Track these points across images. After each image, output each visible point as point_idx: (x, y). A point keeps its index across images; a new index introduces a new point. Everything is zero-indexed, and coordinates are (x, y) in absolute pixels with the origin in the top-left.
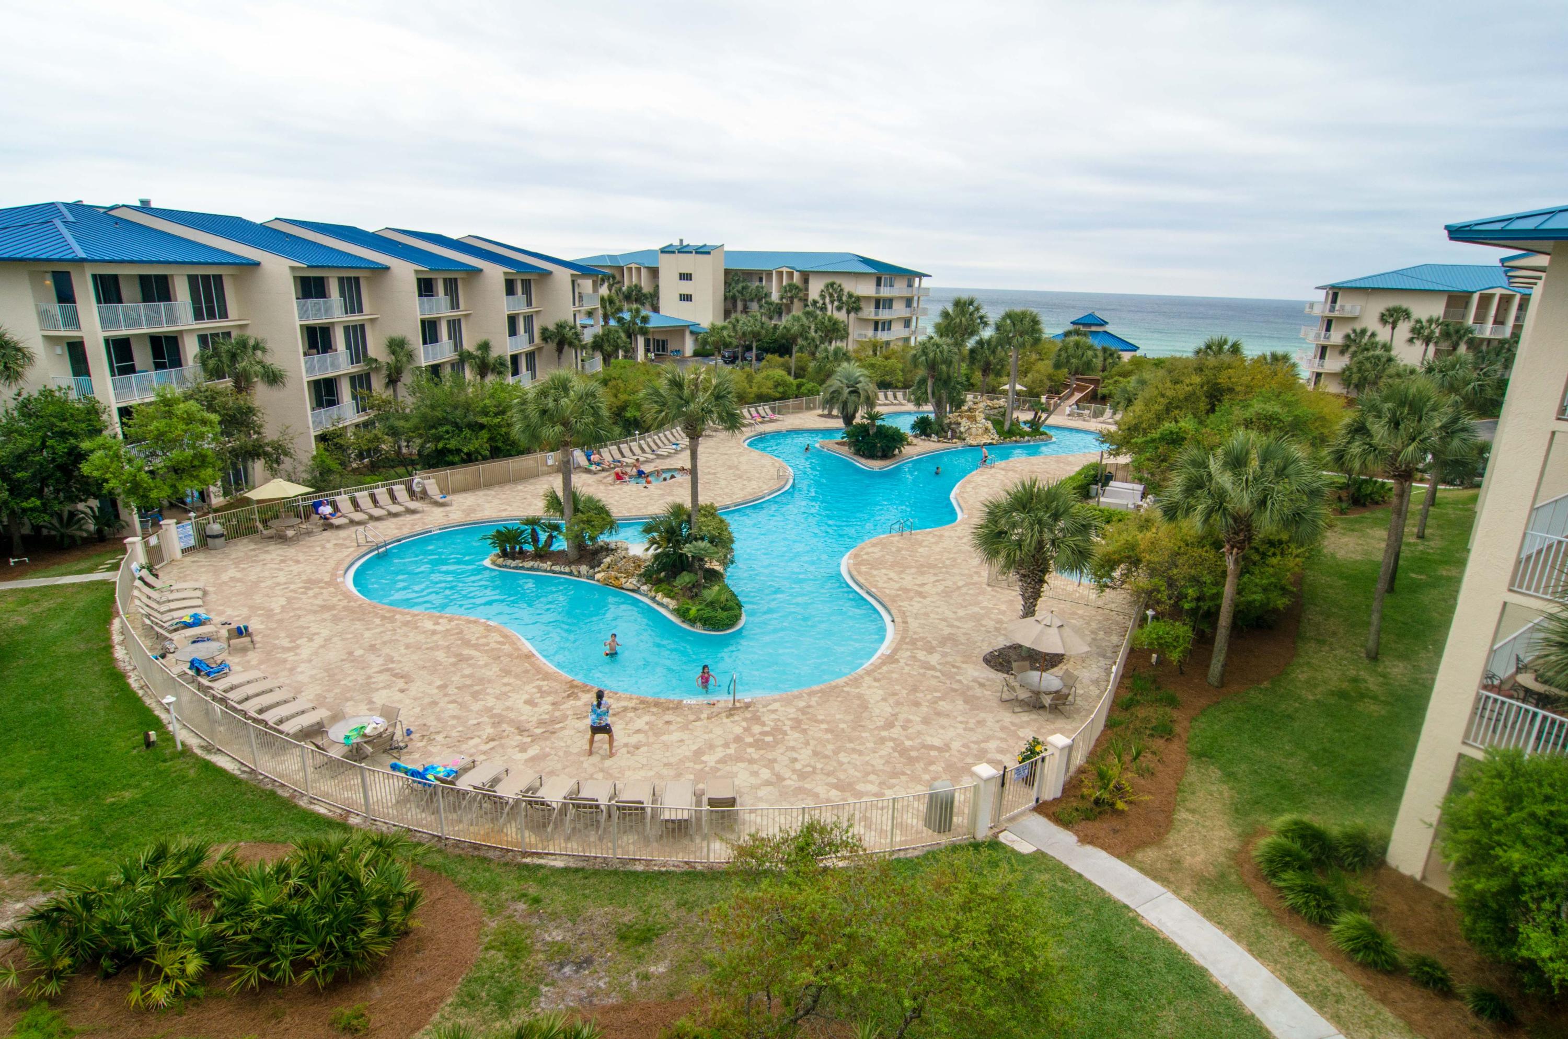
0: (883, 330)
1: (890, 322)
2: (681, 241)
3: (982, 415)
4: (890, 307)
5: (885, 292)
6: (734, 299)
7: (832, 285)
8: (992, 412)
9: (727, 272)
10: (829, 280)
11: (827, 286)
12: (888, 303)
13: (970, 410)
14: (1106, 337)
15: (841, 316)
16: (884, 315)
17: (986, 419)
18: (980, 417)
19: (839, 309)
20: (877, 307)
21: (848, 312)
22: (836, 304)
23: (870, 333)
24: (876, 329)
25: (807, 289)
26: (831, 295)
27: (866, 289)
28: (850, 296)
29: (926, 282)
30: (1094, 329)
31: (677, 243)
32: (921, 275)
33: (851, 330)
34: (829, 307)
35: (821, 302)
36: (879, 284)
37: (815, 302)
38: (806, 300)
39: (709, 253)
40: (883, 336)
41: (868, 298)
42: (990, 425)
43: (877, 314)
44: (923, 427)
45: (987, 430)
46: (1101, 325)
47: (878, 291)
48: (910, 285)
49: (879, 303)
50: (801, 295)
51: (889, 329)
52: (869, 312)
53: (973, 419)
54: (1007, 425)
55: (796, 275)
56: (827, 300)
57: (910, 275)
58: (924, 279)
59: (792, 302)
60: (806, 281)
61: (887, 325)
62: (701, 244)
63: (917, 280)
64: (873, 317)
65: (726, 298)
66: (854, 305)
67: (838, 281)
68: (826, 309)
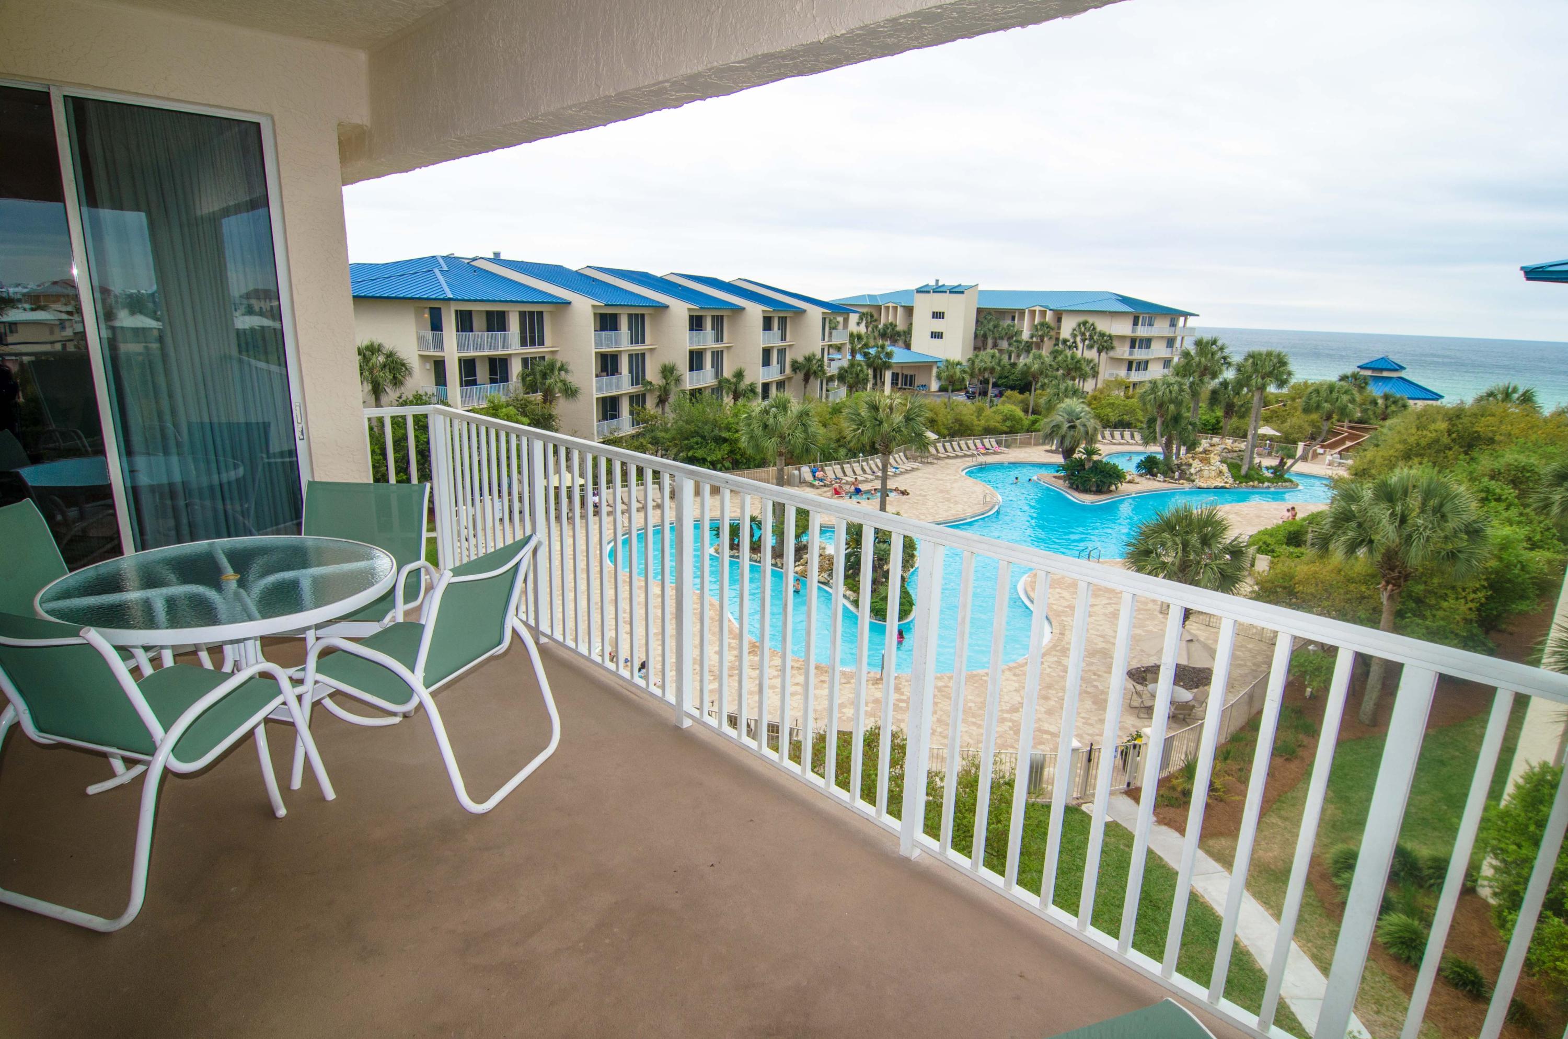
0: (1138, 369)
1: (1147, 362)
2: (937, 281)
3: (1218, 458)
4: (1148, 347)
5: (1142, 331)
6: (985, 337)
7: (1085, 323)
8: (1229, 455)
9: (979, 311)
10: (1081, 319)
11: (1079, 325)
12: (1146, 343)
13: (1205, 451)
14: (1401, 383)
15: (1092, 354)
16: (1139, 354)
17: (1222, 462)
18: (1215, 459)
19: (1090, 347)
20: (1133, 346)
21: (1099, 351)
22: (1087, 342)
23: (1122, 373)
24: (1130, 369)
25: (1059, 328)
26: (1083, 334)
27: (1122, 328)
28: (1102, 335)
29: (1191, 322)
30: (1385, 374)
31: (933, 283)
32: (1186, 315)
33: (1101, 369)
34: (1080, 346)
35: (1072, 340)
36: (1135, 323)
37: (1065, 341)
38: (1057, 339)
39: (962, 292)
40: (1135, 376)
41: (1122, 338)
42: (1224, 468)
43: (1131, 354)
44: (1149, 467)
45: (1221, 473)
46: (1395, 370)
47: (1134, 331)
48: (1173, 324)
49: (1133, 343)
50: (1053, 333)
51: (1146, 368)
52: (1123, 351)
53: (1205, 461)
54: (1244, 470)
55: (1049, 314)
56: (1079, 339)
57: (1173, 315)
58: (1191, 320)
59: (1042, 341)
60: (1059, 320)
61: (1143, 365)
62: (956, 284)
63: (1182, 319)
64: (1126, 356)
65: (976, 336)
66: (1105, 343)
67: (1091, 320)
68: (1076, 347)
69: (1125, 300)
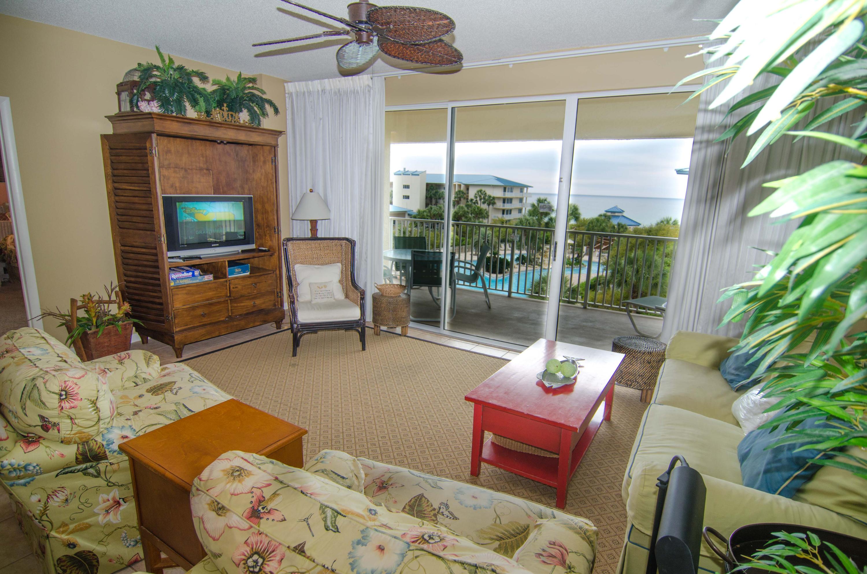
0: (507, 214)
1: (511, 210)
2: (405, 169)
4: (511, 202)
5: (508, 195)
6: (431, 198)
7: (481, 191)
9: (427, 185)
10: (479, 189)
11: (478, 192)
12: (510, 200)
14: (623, 218)
15: (484, 207)
16: (507, 206)
19: (484, 203)
20: (504, 202)
21: (489, 205)
22: (482, 200)
23: (500, 215)
24: (503, 214)
25: (468, 193)
26: (480, 196)
27: (498, 193)
28: (490, 197)
29: (530, 190)
30: (616, 214)
31: (402, 170)
32: (527, 187)
33: (490, 214)
34: (479, 202)
35: (475, 200)
36: (505, 191)
37: (472, 200)
38: (467, 199)
39: (418, 175)
40: (507, 217)
41: (499, 198)
43: (503, 206)
46: (620, 212)
47: (504, 195)
48: (522, 191)
49: (504, 200)
50: (465, 196)
51: (510, 213)
52: (499, 205)
55: (462, 186)
56: (478, 199)
57: (522, 187)
58: (529, 189)
59: (460, 200)
60: (468, 189)
61: (509, 212)
62: (415, 170)
63: (525, 189)
64: (502, 207)
65: (426, 198)
66: (491, 201)
67: (483, 189)
68: (477, 203)
69: (499, 179)
